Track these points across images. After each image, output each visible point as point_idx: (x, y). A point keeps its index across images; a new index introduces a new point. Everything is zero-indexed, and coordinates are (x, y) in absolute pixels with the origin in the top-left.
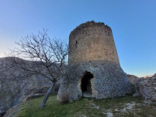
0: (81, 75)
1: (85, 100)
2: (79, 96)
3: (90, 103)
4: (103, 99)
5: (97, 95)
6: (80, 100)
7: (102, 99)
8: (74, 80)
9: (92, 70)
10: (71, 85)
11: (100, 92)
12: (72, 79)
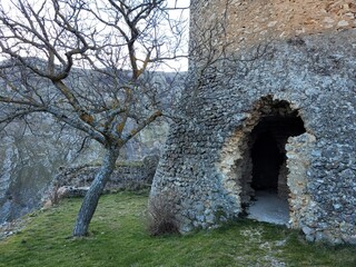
0: (238, 118)
1: (246, 232)
2: (220, 212)
3: (263, 252)
4: (344, 245)
5: (311, 219)
6: (222, 230)
7: (338, 247)
8: (202, 141)
9: (298, 89)
10: (188, 162)
11: (330, 208)
12: (194, 136)
